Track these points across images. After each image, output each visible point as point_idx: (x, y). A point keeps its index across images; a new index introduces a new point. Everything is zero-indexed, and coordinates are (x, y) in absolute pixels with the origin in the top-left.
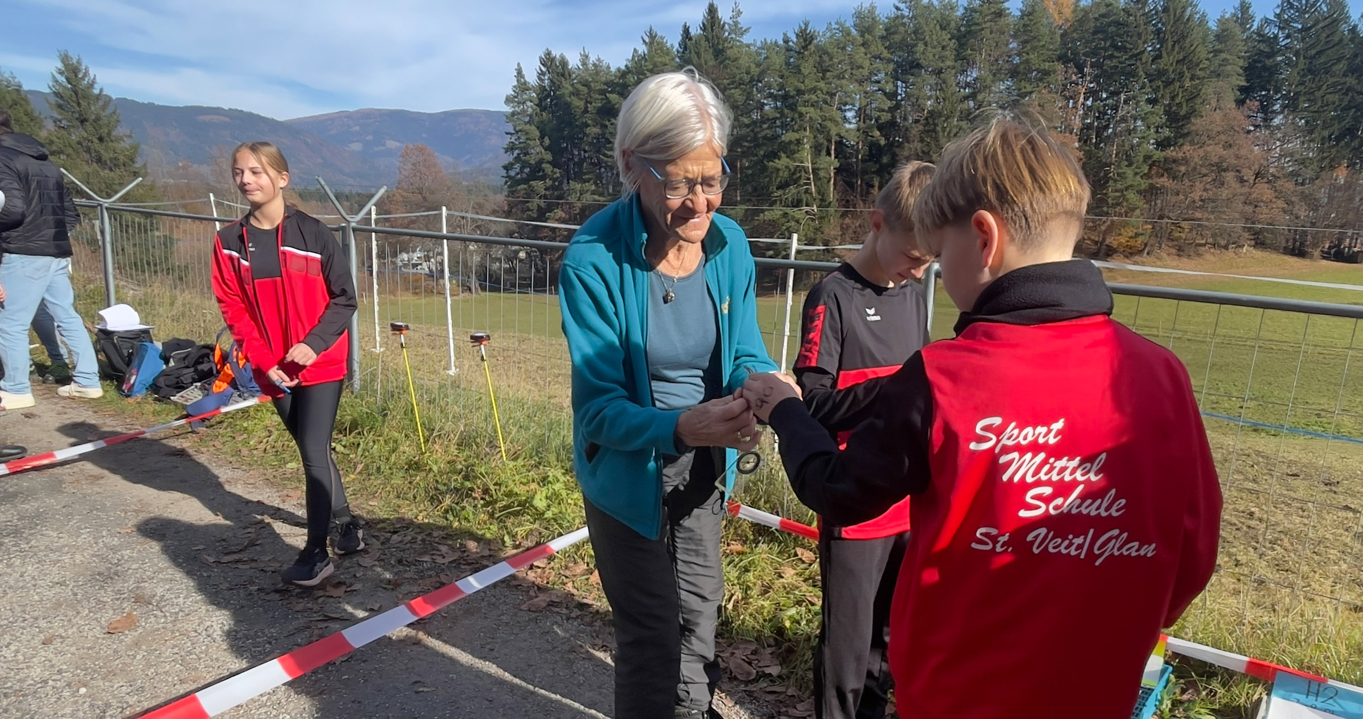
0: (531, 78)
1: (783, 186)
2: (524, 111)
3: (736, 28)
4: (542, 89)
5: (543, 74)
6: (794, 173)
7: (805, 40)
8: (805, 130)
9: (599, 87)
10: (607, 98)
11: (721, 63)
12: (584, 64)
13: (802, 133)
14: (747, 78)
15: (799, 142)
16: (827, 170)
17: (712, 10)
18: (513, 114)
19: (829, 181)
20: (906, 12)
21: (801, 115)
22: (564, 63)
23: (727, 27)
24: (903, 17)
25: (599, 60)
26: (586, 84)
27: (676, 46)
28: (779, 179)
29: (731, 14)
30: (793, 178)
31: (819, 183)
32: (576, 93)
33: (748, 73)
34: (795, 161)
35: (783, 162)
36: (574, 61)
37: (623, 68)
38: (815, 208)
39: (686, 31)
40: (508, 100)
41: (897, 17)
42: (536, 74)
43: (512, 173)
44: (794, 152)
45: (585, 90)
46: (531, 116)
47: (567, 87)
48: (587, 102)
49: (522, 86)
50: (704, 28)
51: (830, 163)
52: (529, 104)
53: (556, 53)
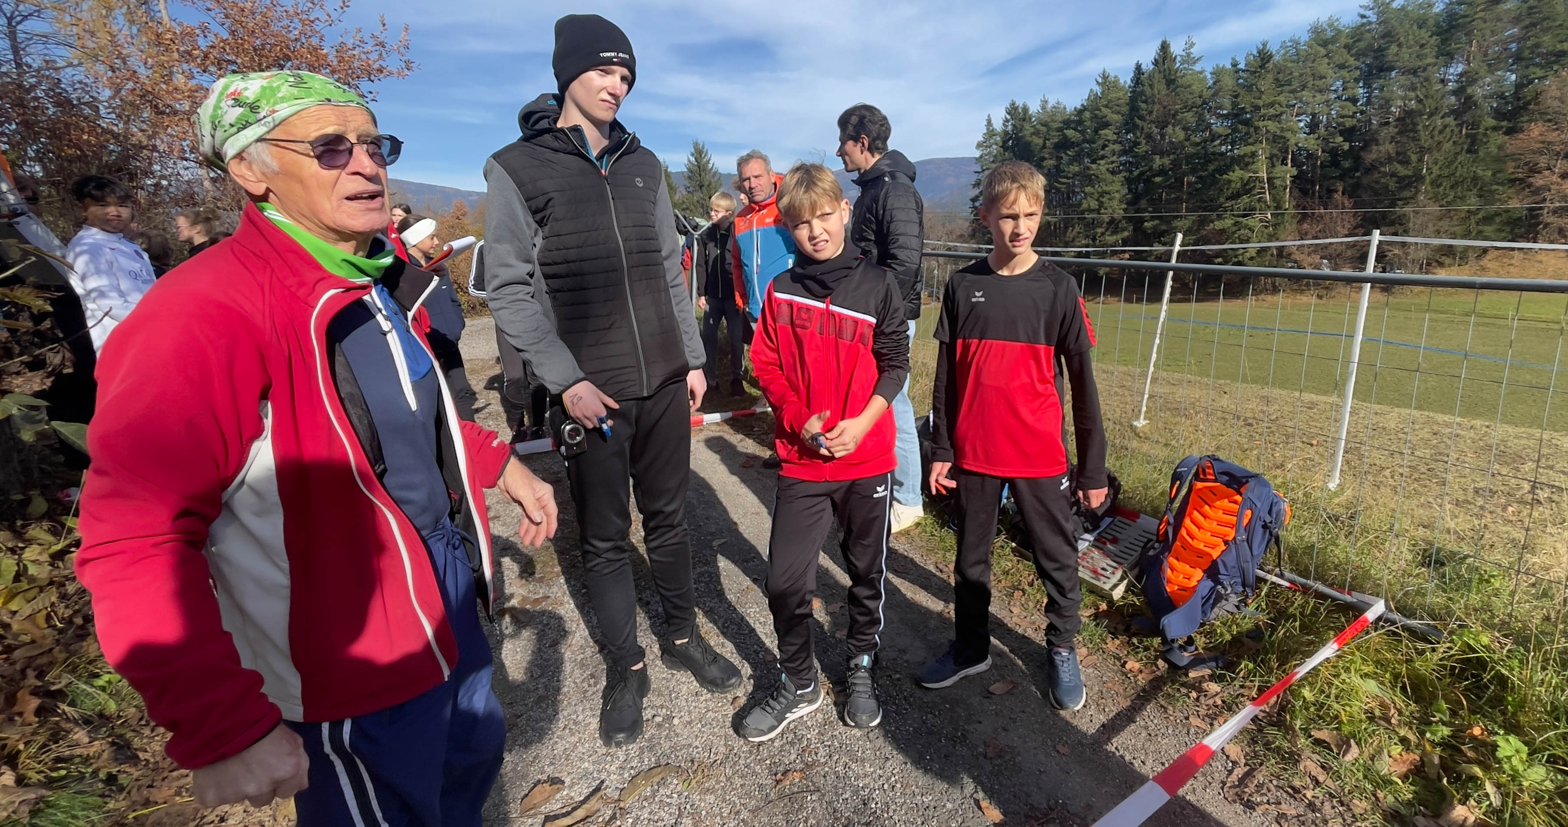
0: (998, 125)
1: (1236, 196)
2: (990, 153)
3: (1189, 59)
4: (1006, 133)
5: (1007, 121)
6: (1246, 185)
7: (1262, 59)
8: (1261, 142)
9: (1055, 125)
10: (1064, 134)
11: (1174, 90)
12: (1043, 108)
13: (1258, 145)
14: (1199, 101)
15: (1254, 154)
16: (1284, 180)
17: (1164, 47)
18: (981, 157)
19: (1285, 189)
20: (1373, 18)
21: (1257, 129)
22: (1025, 109)
23: (1179, 58)
24: (1370, 23)
25: (1058, 103)
26: (1045, 125)
27: (1129, 82)
28: (1230, 191)
29: (1184, 47)
30: (1247, 188)
31: (1273, 192)
32: (1037, 133)
33: (1200, 97)
34: (1249, 171)
35: (1237, 175)
36: (1034, 108)
37: (1079, 107)
38: (1269, 216)
39: (1138, 67)
40: (979, 145)
41: (1363, 25)
42: (1001, 122)
43: (977, 204)
44: (1247, 164)
45: (1044, 129)
46: (995, 156)
47: (1028, 129)
48: (1046, 139)
49: (991, 133)
50: (1156, 63)
51: (1287, 172)
52: (994, 147)
53: (1019, 103)
